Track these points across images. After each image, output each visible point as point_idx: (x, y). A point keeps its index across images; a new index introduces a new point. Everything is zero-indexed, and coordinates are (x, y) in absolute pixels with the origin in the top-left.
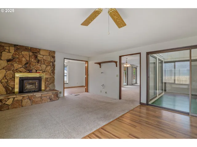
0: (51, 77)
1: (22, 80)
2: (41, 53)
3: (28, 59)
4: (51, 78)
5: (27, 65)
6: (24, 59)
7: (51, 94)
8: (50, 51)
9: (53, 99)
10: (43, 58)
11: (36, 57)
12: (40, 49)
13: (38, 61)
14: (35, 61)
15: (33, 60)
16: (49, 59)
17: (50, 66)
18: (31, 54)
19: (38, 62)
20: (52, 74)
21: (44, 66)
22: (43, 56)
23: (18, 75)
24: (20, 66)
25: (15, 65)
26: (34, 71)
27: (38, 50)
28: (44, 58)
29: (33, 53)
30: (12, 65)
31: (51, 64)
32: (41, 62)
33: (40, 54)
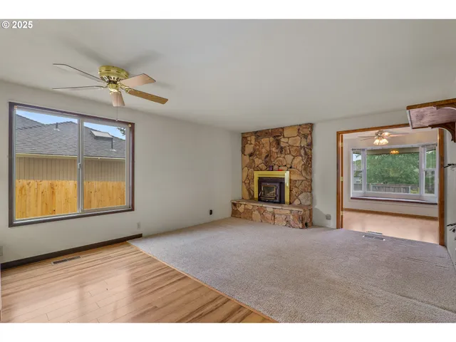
0: (301, 178)
1: (261, 180)
2: (286, 133)
3: (268, 148)
4: (303, 181)
5: (267, 159)
6: (264, 150)
7: (288, 212)
8: (300, 125)
9: (291, 223)
10: (287, 143)
11: (278, 143)
12: (283, 128)
13: (281, 150)
14: (277, 151)
15: (274, 149)
16: (298, 142)
17: (300, 155)
18: (272, 139)
19: (281, 152)
20: (304, 173)
21: (289, 158)
22: (288, 138)
23: (257, 175)
24: (260, 161)
25: (256, 160)
26: (275, 167)
27: (281, 130)
28: (291, 142)
29: (275, 137)
30: (253, 161)
31: (302, 152)
32: (285, 151)
33: (284, 137)
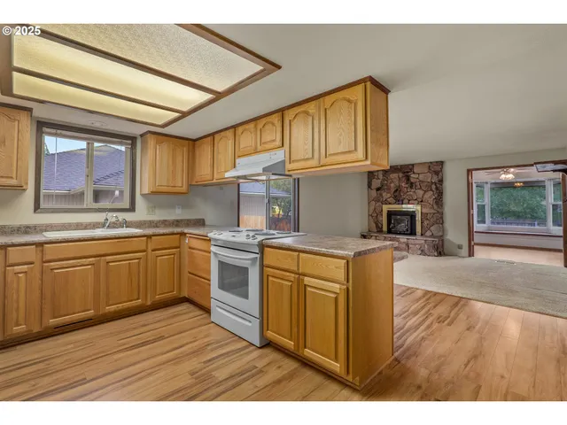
0: (433, 211)
1: (390, 214)
2: (416, 170)
3: (397, 183)
4: (434, 214)
5: (396, 194)
6: (392, 185)
7: (423, 242)
8: (431, 163)
9: (426, 252)
10: (418, 178)
11: (408, 178)
12: (413, 165)
13: (412, 185)
14: (407, 186)
15: (403, 184)
16: (429, 178)
17: (431, 190)
18: (401, 175)
19: (411, 187)
20: (435, 207)
21: (420, 193)
22: (419, 174)
23: (386, 208)
24: (389, 195)
25: (384, 194)
26: (406, 201)
27: (411, 166)
28: (421, 177)
29: (404, 173)
30: (381, 195)
31: (434, 187)
32: (416, 186)
33: (414, 173)
